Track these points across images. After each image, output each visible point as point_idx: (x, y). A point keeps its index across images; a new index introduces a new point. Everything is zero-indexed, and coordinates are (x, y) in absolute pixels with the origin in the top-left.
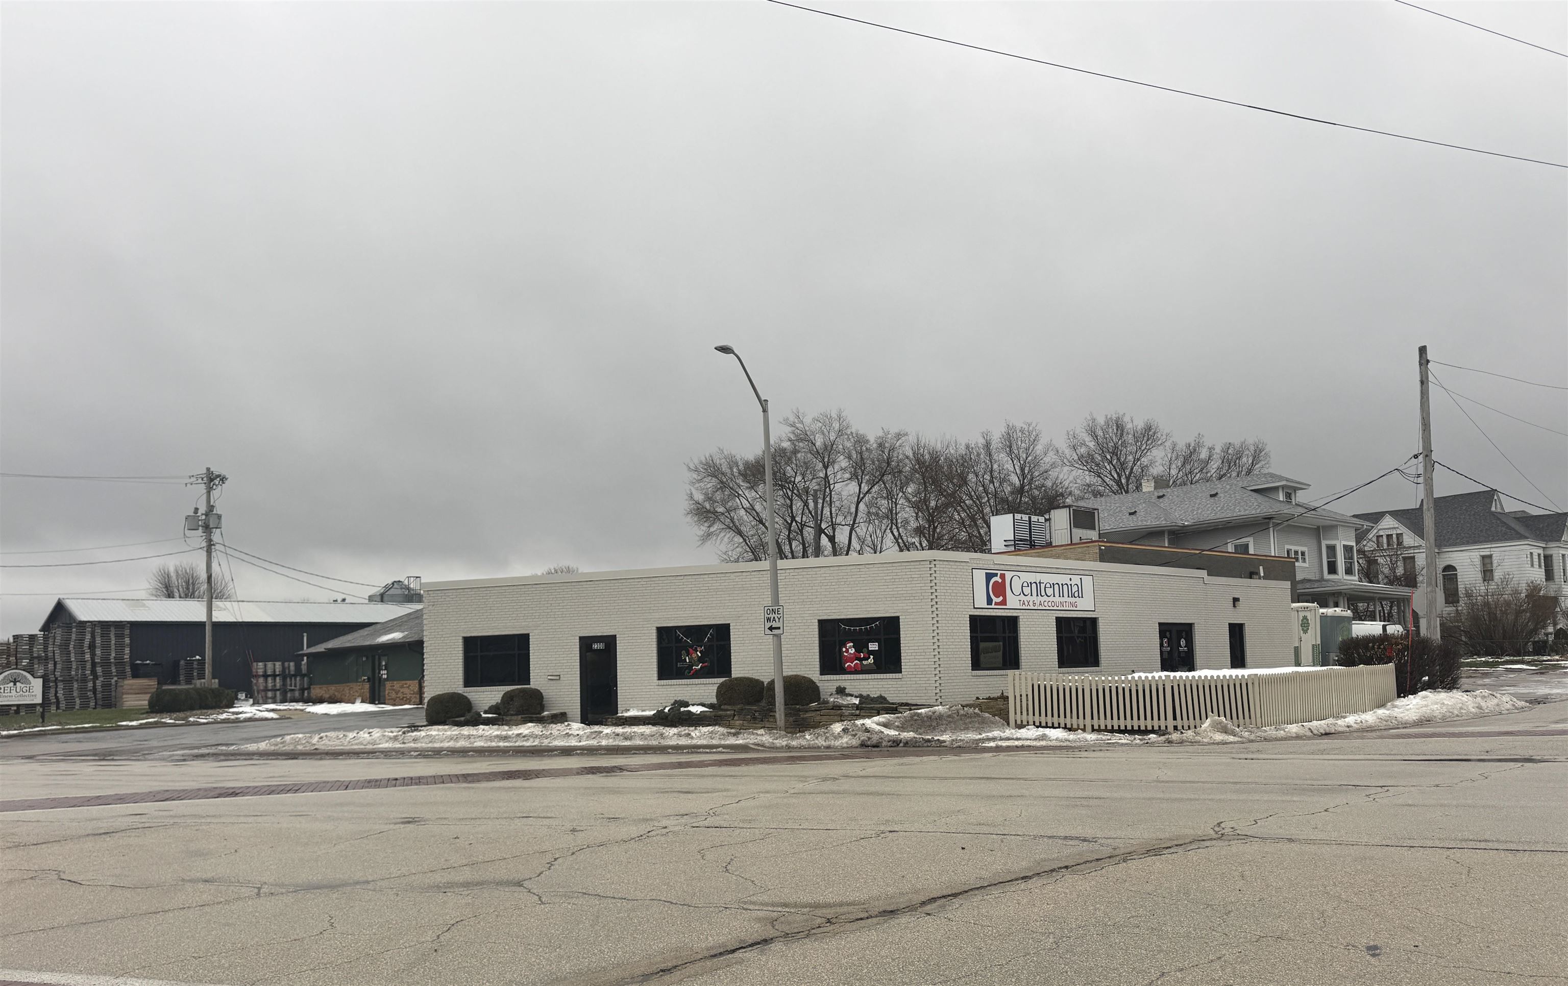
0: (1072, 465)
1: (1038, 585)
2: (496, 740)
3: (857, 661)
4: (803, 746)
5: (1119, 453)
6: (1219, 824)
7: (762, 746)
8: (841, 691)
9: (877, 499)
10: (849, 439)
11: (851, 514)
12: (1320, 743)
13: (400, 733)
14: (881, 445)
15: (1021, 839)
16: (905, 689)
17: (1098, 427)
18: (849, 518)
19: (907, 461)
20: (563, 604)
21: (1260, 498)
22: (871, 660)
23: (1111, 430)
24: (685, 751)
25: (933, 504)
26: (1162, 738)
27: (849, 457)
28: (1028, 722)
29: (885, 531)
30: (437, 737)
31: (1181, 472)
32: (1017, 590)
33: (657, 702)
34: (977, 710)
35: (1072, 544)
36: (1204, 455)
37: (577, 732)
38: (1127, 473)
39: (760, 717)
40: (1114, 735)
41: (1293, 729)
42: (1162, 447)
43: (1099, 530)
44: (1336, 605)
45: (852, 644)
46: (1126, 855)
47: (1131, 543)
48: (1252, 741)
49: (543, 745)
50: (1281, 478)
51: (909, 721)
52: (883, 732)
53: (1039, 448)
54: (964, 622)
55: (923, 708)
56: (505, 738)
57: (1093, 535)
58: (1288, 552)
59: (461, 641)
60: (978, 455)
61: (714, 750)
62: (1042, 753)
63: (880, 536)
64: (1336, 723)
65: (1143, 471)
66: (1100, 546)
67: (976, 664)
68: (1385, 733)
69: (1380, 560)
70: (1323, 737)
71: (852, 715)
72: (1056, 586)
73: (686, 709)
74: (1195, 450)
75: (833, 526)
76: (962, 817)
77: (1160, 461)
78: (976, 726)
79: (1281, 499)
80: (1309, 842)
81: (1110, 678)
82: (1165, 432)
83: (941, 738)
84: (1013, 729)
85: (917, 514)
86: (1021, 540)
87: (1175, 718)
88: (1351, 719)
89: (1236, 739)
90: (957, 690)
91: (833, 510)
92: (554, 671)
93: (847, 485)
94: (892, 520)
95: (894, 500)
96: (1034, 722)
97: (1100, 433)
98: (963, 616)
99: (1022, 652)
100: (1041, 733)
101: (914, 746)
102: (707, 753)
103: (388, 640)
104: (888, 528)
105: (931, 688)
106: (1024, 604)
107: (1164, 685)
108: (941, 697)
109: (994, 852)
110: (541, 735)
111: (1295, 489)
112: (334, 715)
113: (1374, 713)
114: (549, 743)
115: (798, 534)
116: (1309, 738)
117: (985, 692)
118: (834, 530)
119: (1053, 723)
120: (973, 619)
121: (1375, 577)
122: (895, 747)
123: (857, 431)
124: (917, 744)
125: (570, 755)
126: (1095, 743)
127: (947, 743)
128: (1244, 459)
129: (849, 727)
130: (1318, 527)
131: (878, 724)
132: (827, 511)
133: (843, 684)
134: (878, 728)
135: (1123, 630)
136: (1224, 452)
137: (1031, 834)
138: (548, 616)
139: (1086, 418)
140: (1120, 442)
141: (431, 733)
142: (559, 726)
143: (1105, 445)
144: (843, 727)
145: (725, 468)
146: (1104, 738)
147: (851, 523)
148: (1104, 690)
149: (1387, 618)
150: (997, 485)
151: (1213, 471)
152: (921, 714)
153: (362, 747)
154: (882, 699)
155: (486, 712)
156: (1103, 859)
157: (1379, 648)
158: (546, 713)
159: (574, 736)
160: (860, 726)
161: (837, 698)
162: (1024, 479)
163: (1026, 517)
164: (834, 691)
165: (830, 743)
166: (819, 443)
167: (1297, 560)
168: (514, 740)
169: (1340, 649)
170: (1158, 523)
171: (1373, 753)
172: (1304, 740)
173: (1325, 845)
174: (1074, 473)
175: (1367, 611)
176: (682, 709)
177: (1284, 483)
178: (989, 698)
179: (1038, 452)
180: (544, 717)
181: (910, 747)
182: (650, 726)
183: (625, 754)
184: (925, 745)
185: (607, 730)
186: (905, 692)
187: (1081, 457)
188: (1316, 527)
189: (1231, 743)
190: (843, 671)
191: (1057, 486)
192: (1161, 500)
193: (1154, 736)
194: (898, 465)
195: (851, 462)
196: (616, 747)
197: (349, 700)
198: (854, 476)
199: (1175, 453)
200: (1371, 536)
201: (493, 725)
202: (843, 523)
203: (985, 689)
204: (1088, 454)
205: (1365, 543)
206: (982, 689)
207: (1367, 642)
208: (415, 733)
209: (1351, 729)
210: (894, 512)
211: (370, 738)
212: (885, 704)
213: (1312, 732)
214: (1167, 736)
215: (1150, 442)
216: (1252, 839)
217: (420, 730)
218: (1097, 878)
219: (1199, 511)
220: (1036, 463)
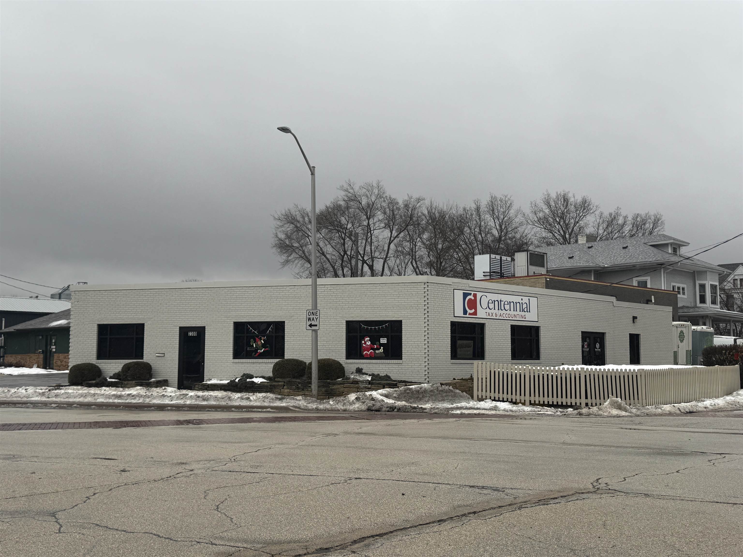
0: (534, 225)
1: (500, 302)
2: (113, 398)
3: (371, 351)
4: (327, 409)
5: (565, 217)
6: (597, 480)
7: (299, 408)
8: (359, 371)
9: (402, 242)
10: (384, 201)
11: (385, 251)
12: (685, 419)
13: (47, 390)
14: (406, 206)
15: (449, 487)
16: (404, 371)
17: (552, 200)
18: (383, 254)
19: (423, 217)
20: (169, 304)
21: (655, 250)
22: (381, 350)
23: (559, 202)
24: (244, 410)
25: (440, 246)
26: (576, 412)
27: (385, 213)
28: (486, 397)
29: (407, 264)
30: (72, 394)
31: (606, 232)
32: (485, 305)
33: (232, 374)
34: (451, 388)
35: (528, 276)
36: (621, 221)
37: (171, 394)
38: (570, 231)
39: (302, 387)
40: (544, 408)
41: (667, 408)
42: (593, 215)
43: (547, 268)
44: (704, 324)
45: (369, 338)
46: (521, 504)
47: (569, 277)
48: (638, 416)
49: (146, 402)
50: (671, 238)
51: (403, 393)
52: (383, 401)
53: (512, 212)
54: (446, 326)
55: (413, 385)
56: (120, 397)
57: (543, 271)
58: (673, 287)
59: (96, 327)
60: (472, 215)
61: (265, 410)
62: (491, 420)
63: (404, 266)
64: (697, 405)
65: (580, 230)
66: (546, 278)
67: (454, 355)
68: (731, 413)
69: (736, 296)
70: (688, 414)
71: (366, 388)
72: (512, 304)
73: (251, 380)
74: (615, 218)
75: (372, 259)
76: (413, 468)
77: (591, 224)
78: (450, 398)
79: (670, 252)
80: (660, 497)
81: (543, 368)
82: (595, 205)
83: (423, 407)
84: (476, 401)
85: (429, 253)
86: (494, 272)
87: (586, 398)
88: (708, 403)
89: (627, 414)
90: (440, 373)
91: (373, 247)
92: (161, 350)
93: (383, 232)
94: (412, 257)
95: (414, 243)
96: (490, 397)
97: (553, 204)
98: (446, 322)
99: (487, 348)
100: (494, 405)
101: (404, 412)
102: (259, 412)
103: (57, 325)
104: (410, 262)
105: (422, 371)
106: (489, 315)
107: (580, 374)
108: (428, 377)
109: (425, 498)
110: (145, 396)
111: (680, 246)
112: (15, 376)
113: (724, 398)
114: (150, 401)
115: (348, 263)
116: (678, 415)
117: (460, 375)
118: (373, 261)
119: (503, 398)
120: (453, 324)
121: (731, 307)
122: (391, 411)
123: (390, 196)
124: (407, 410)
125: (163, 410)
126: (529, 414)
127: (428, 410)
128: (647, 225)
129: (360, 397)
130: (694, 272)
131: (382, 395)
132: (368, 248)
133: (362, 366)
134: (381, 398)
135: (557, 335)
136: (634, 219)
137: (459, 484)
138: (158, 312)
139: (544, 194)
140: (565, 210)
141: (68, 391)
142: (159, 390)
143: (556, 212)
144: (356, 396)
145: (299, 218)
146: (536, 410)
147: (385, 257)
148: (539, 376)
149: (738, 335)
150: (483, 235)
151: (626, 232)
152: (412, 389)
153: (20, 399)
154: (387, 377)
155: (111, 378)
156: (503, 506)
157: (729, 354)
158: (153, 380)
159: (168, 397)
160: (368, 396)
161: (356, 376)
162: (501, 233)
163: (498, 257)
164: (354, 371)
165: (346, 407)
166: (364, 202)
167: (679, 293)
168: (125, 398)
169: (703, 354)
170: (587, 264)
171: (719, 428)
172: (674, 416)
173: (671, 501)
174: (534, 230)
175: (725, 329)
176: (248, 380)
177: (672, 241)
178: (462, 379)
179: (511, 215)
180: (151, 382)
181: (401, 412)
182: (222, 391)
183: (202, 411)
184: (412, 411)
185: (191, 393)
186: (404, 373)
187: (539, 219)
188: (692, 271)
189: (623, 416)
190: (362, 357)
191: (523, 238)
192: (590, 249)
193: (572, 409)
194: (418, 220)
195: (386, 216)
196: (196, 406)
197: (29, 366)
198: (387, 226)
199: (602, 219)
200: (729, 279)
201: (112, 387)
202: (379, 257)
203: (460, 373)
204: (544, 217)
205: (725, 284)
206: (458, 373)
207: (723, 349)
208: (57, 391)
209: (707, 409)
210: (414, 251)
211: (26, 393)
212: (389, 381)
213: (680, 411)
214: (579, 411)
215: (585, 211)
216: (618, 493)
217: (61, 389)
218: (494, 523)
219: (615, 258)
220: (510, 220)
